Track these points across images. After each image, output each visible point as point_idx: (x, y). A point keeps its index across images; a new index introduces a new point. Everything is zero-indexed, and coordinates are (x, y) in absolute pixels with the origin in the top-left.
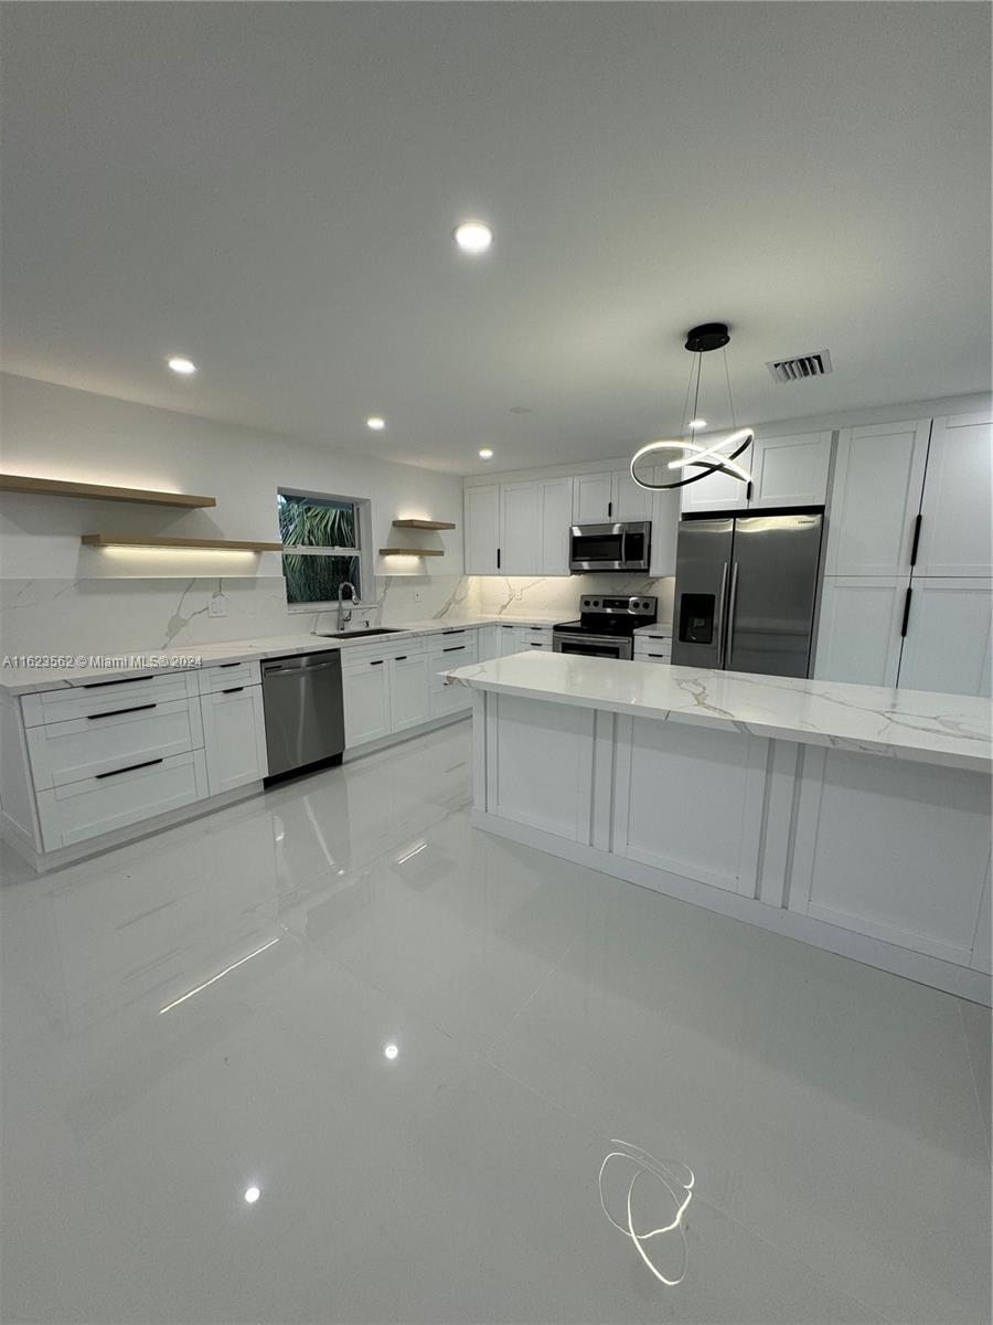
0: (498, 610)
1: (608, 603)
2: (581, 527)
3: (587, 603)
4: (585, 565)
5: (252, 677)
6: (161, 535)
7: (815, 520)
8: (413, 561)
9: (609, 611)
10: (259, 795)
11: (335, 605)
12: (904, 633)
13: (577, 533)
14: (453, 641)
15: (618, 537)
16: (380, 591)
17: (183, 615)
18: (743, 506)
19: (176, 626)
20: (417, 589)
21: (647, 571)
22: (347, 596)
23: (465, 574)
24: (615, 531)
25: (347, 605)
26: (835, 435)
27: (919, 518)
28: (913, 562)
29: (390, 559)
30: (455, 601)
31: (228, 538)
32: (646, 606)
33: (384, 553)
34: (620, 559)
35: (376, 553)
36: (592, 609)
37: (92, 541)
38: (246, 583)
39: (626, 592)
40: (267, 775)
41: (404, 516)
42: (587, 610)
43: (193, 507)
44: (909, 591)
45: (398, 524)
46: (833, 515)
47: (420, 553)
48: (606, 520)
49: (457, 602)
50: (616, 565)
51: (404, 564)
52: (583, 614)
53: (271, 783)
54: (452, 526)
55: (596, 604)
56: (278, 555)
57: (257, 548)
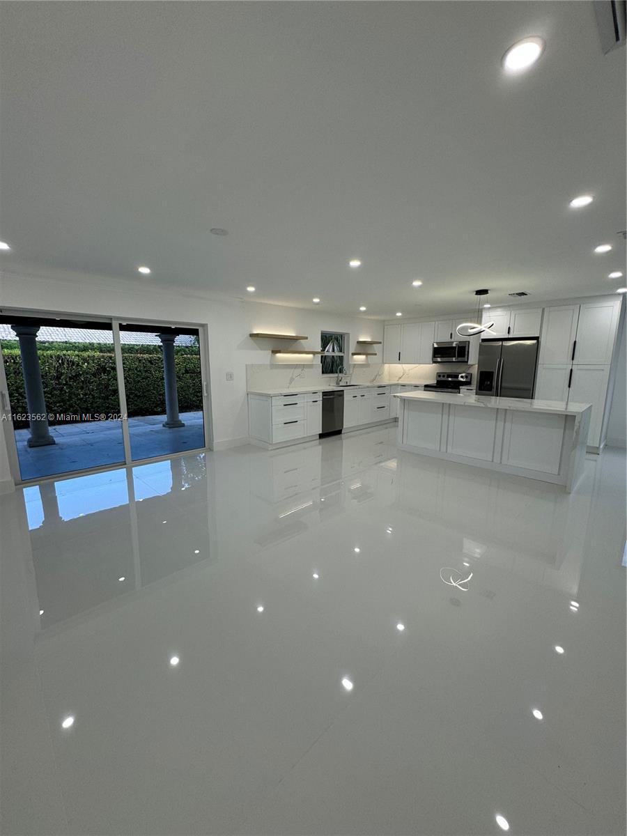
0: (397, 379)
1: (449, 376)
2: (437, 343)
3: (439, 376)
4: (439, 360)
5: (319, 398)
6: (290, 349)
7: (534, 342)
8: (363, 357)
9: (450, 379)
10: (317, 440)
11: (336, 375)
12: (569, 387)
13: (436, 346)
14: (381, 390)
15: (455, 347)
16: (351, 369)
17: (294, 377)
18: (506, 336)
19: (292, 380)
20: (364, 369)
21: (467, 362)
22: (341, 371)
23: (383, 363)
24: (454, 345)
25: (340, 375)
26: (543, 309)
27: (575, 342)
28: (573, 359)
29: (355, 357)
30: (379, 375)
31: (306, 350)
32: (466, 377)
33: (353, 354)
34: (455, 357)
35: (350, 354)
36: (442, 379)
37: (274, 352)
38: (310, 366)
39: (458, 371)
40: (321, 432)
41: (361, 340)
42: (439, 379)
43: (297, 339)
44: (571, 370)
45: (359, 343)
46: (542, 340)
47: (367, 354)
48: (450, 340)
49: (380, 375)
50: (454, 359)
51: (360, 359)
52: (438, 381)
53: (322, 436)
54: (380, 343)
55: (444, 376)
56: (320, 356)
57: (314, 353)
